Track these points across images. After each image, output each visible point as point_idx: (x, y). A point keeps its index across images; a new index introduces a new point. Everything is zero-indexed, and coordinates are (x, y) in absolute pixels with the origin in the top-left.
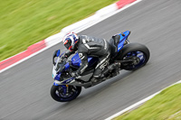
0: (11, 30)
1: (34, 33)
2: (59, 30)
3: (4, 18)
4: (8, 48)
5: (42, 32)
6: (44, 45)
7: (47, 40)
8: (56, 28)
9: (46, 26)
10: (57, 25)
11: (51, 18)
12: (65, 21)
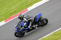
0: (16, 5)
1: (24, 6)
2: (32, 5)
3: (13, 1)
4: (15, 12)
5: (26, 6)
6: (27, 10)
7: (28, 9)
8: (31, 4)
9: (28, 4)
10: (31, 3)
11: (29, 1)
12: (34, 2)
